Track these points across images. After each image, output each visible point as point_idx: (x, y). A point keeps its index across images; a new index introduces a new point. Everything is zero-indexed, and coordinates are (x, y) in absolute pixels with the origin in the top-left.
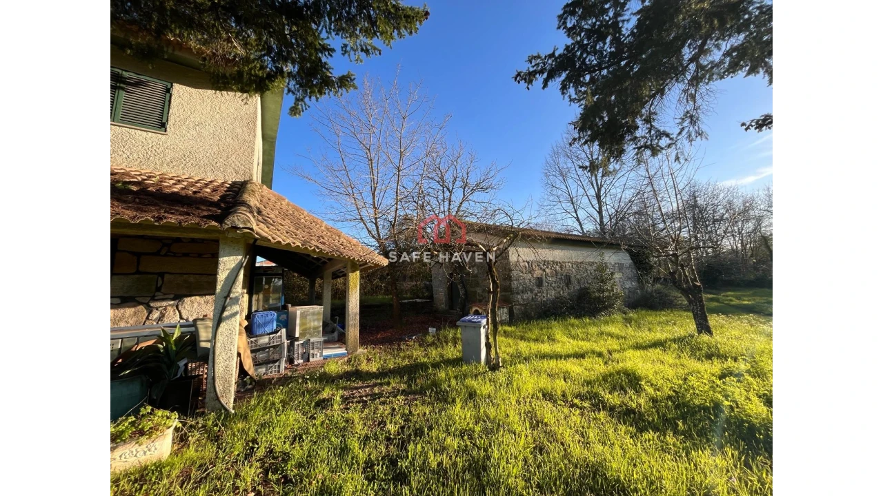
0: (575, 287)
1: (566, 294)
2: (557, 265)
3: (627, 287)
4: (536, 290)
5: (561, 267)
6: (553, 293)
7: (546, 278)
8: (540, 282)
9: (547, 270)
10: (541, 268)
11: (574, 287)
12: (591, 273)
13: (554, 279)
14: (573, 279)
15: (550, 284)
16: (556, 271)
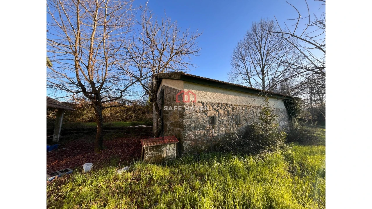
0: (244, 124)
1: (235, 130)
2: (229, 107)
3: (281, 125)
4: (208, 126)
5: (233, 109)
6: (224, 129)
7: (219, 117)
8: (213, 120)
9: (220, 111)
10: (215, 109)
11: (242, 125)
12: (256, 115)
13: (226, 118)
14: (242, 119)
15: (221, 122)
16: (228, 112)
